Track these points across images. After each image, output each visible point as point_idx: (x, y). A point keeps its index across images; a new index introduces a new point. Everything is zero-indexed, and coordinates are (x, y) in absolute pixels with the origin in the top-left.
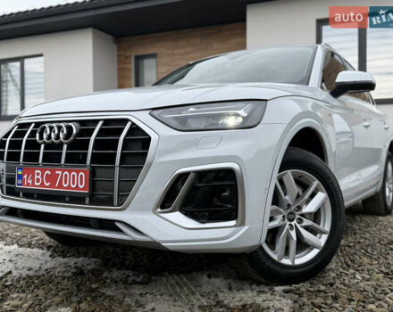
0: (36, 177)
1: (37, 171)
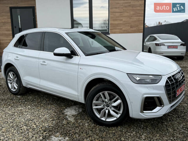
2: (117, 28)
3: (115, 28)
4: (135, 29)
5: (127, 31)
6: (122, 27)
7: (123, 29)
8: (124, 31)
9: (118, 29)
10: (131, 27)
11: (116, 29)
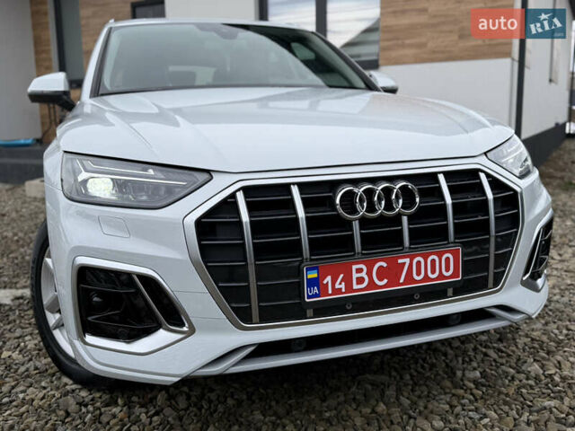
0: (355, 275)
1: (354, 267)
2: (407, 42)
3: (400, 42)
4: (480, 42)
5: (443, 52)
6: (423, 40)
7: (431, 45)
8: (434, 52)
9: (411, 46)
10: (461, 37)
11: (403, 46)
